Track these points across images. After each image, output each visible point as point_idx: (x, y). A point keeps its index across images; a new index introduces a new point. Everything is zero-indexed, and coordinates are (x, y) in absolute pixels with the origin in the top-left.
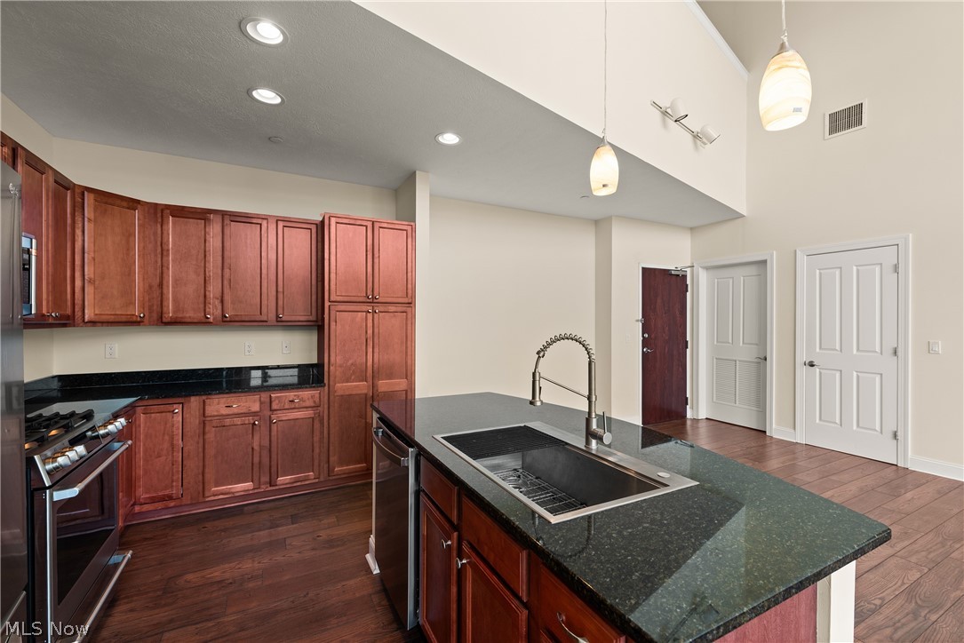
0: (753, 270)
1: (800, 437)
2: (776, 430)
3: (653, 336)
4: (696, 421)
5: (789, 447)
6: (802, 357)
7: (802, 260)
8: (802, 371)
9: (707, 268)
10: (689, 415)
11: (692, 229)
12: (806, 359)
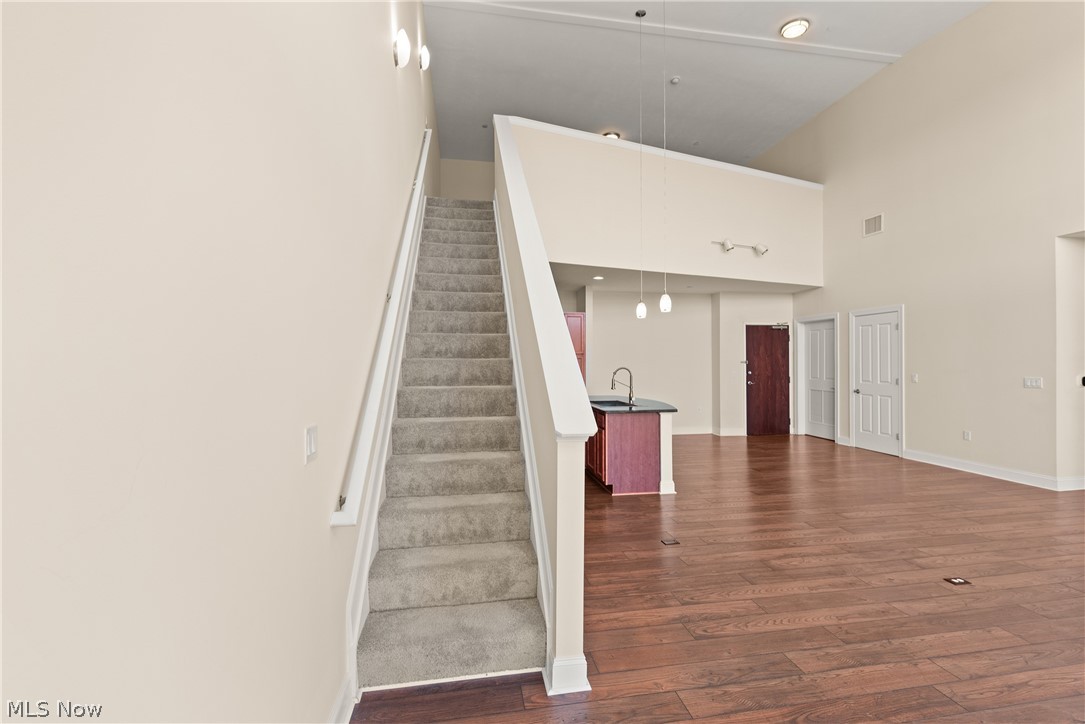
0: (827, 325)
1: (853, 443)
2: (840, 440)
3: (756, 373)
4: (796, 436)
5: (846, 449)
6: (853, 387)
7: (853, 319)
8: (853, 396)
9: (805, 323)
10: (792, 431)
11: (793, 294)
12: (854, 388)
